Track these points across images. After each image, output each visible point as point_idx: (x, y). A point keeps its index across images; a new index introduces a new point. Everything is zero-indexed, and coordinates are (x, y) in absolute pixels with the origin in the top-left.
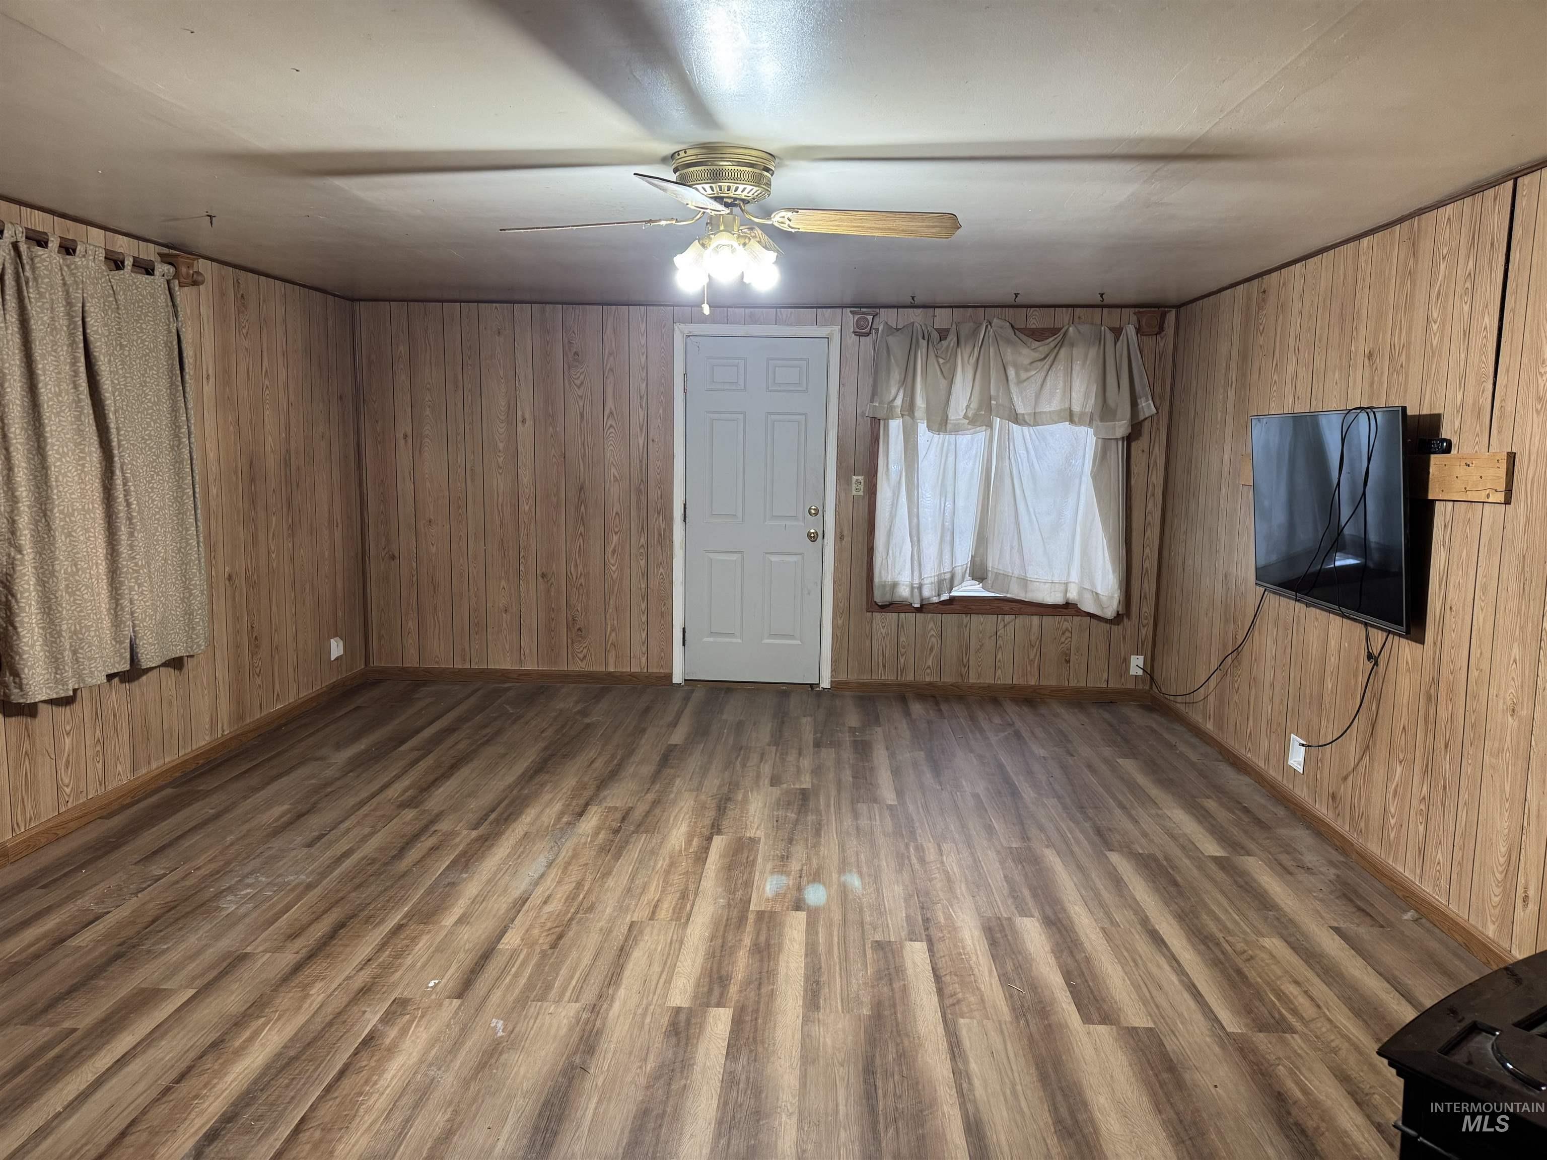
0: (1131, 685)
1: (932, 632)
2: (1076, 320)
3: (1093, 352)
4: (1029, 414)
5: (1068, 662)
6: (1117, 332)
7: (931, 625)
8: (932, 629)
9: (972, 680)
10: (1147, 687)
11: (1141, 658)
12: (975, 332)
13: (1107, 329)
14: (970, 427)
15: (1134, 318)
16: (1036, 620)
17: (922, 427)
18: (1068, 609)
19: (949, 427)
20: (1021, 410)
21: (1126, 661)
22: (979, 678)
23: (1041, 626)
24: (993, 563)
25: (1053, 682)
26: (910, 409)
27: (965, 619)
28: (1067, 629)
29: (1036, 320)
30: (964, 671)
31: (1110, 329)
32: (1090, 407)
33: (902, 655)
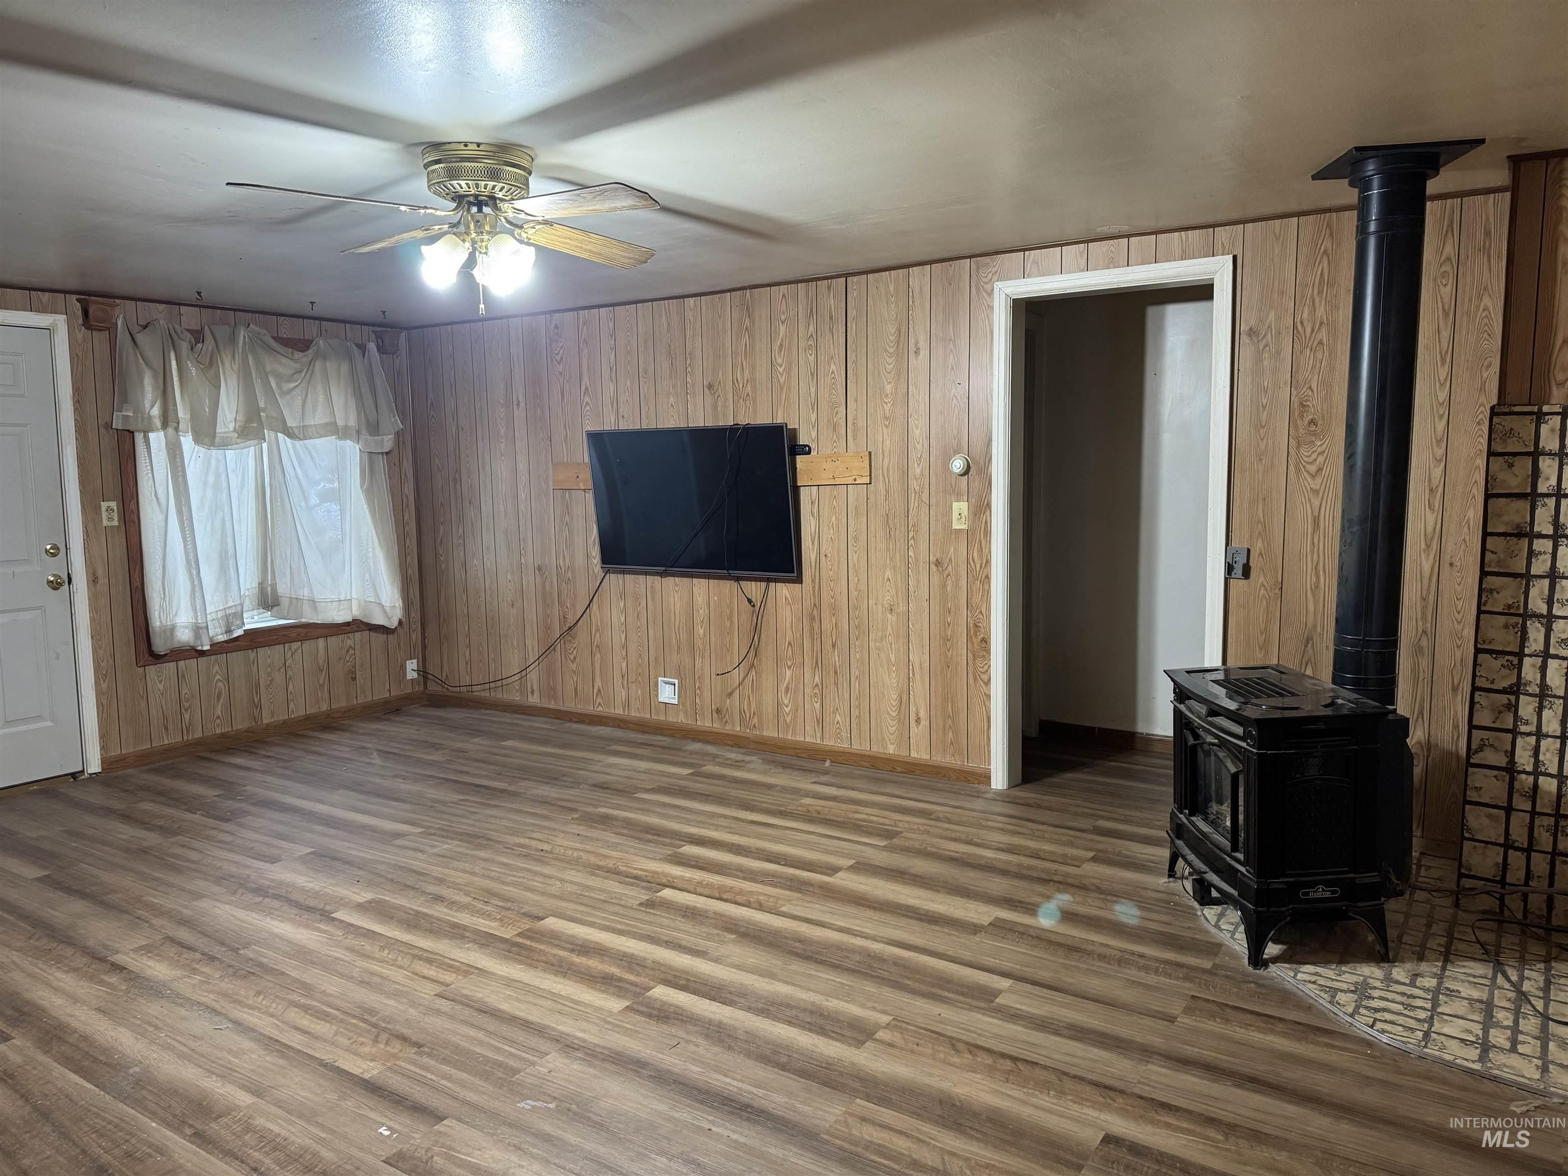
0: (409, 690)
1: (218, 677)
2: (324, 333)
3: (345, 368)
4: (298, 427)
5: (354, 679)
6: (362, 348)
7: (217, 668)
8: (217, 672)
9: (265, 721)
10: (422, 688)
11: (415, 661)
12: (233, 338)
13: (354, 346)
14: (239, 440)
15: (373, 336)
16: (321, 642)
18: (356, 626)
20: (290, 423)
21: (403, 668)
22: (273, 716)
23: (327, 648)
24: (283, 589)
25: (343, 704)
26: (168, 420)
27: (252, 654)
28: (350, 647)
29: (287, 329)
30: (256, 713)
31: (357, 345)
32: (352, 422)
33: (186, 710)
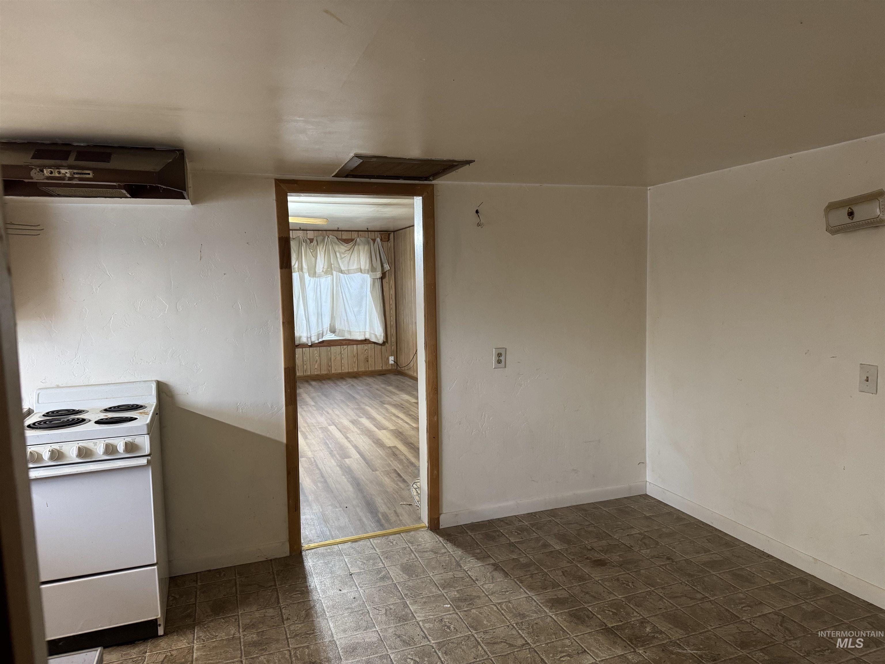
0: (390, 368)
1: (316, 355)
2: (359, 236)
3: (366, 247)
4: (346, 270)
5: (368, 361)
6: (374, 240)
7: (316, 352)
8: (316, 353)
9: (333, 372)
10: (396, 368)
11: (393, 357)
12: (323, 240)
13: (371, 240)
14: (324, 275)
15: (379, 236)
16: (355, 346)
17: (306, 275)
18: (366, 341)
19: (317, 275)
20: (343, 268)
21: (388, 359)
22: (336, 371)
23: (357, 348)
24: (338, 326)
25: (363, 370)
26: (301, 269)
27: (329, 348)
28: (367, 349)
29: (345, 236)
30: (330, 369)
31: (372, 239)
32: (367, 267)
33: (305, 365)
